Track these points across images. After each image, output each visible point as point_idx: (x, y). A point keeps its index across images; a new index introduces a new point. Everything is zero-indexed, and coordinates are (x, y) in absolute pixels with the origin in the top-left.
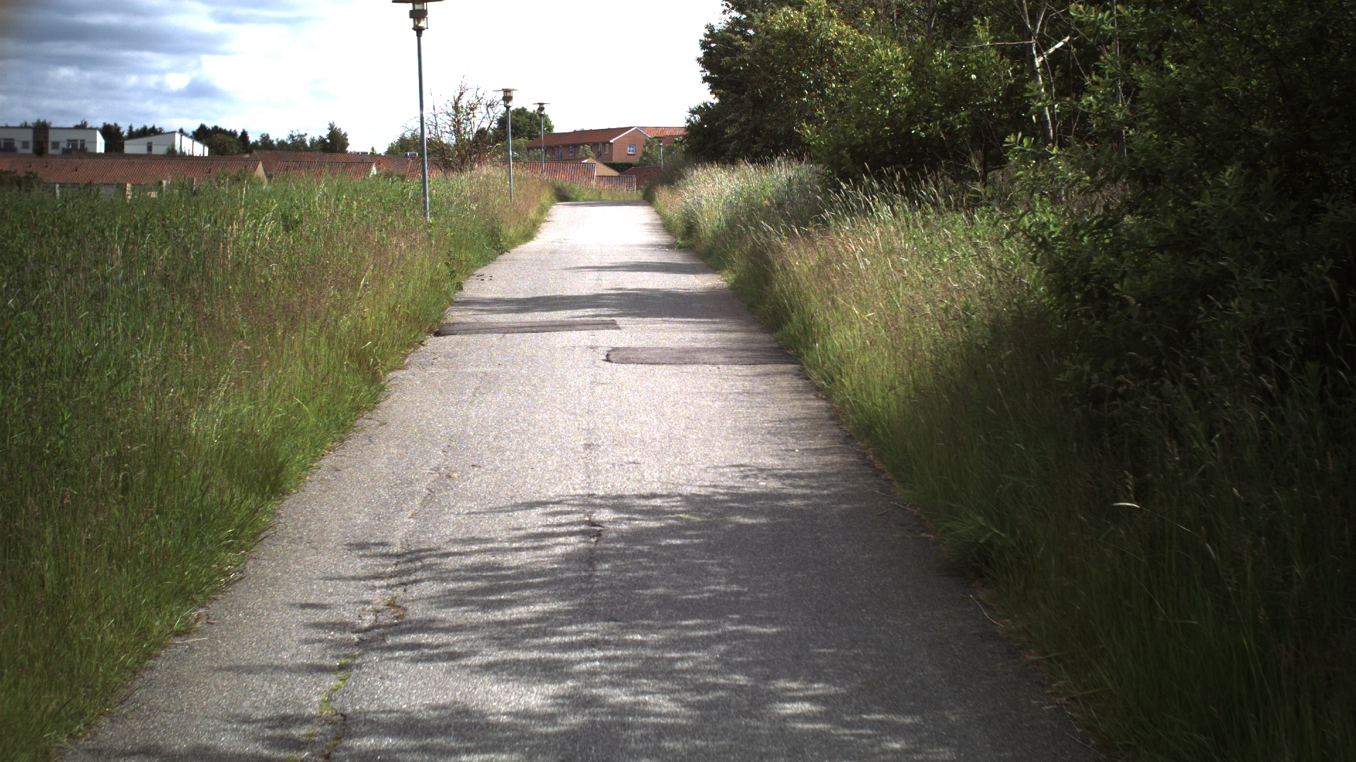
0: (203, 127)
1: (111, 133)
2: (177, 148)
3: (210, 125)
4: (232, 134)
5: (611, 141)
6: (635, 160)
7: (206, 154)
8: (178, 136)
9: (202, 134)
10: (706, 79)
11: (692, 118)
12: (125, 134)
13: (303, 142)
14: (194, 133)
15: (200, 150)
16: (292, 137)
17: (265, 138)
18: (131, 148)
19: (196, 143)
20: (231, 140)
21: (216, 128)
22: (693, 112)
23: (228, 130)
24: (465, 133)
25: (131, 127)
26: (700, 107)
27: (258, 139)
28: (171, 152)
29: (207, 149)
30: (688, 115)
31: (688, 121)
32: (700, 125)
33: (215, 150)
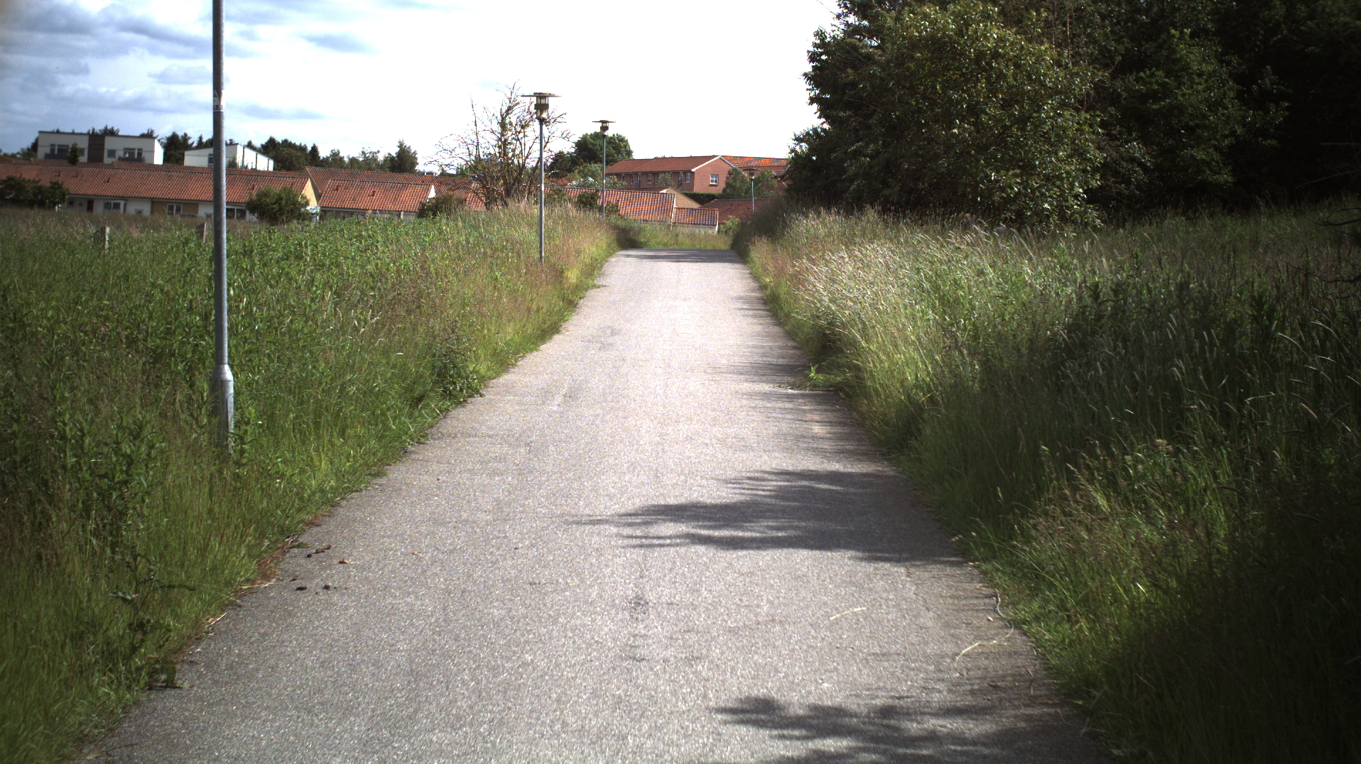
0: (272, 141)
1: (176, 147)
2: (239, 161)
3: (279, 139)
4: (302, 149)
5: (693, 170)
6: (718, 191)
7: (271, 169)
8: (240, 149)
9: (270, 148)
12: (195, 145)
13: (375, 160)
14: (263, 145)
15: (264, 164)
16: (363, 154)
17: (336, 155)
18: (191, 160)
19: (260, 157)
20: (299, 154)
21: (286, 141)
22: (800, 140)
23: (298, 144)
24: (513, 156)
25: (201, 138)
26: (808, 133)
27: (329, 154)
28: (233, 164)
29: (272, 162)
30: (792, 144)
33: (280, 165)
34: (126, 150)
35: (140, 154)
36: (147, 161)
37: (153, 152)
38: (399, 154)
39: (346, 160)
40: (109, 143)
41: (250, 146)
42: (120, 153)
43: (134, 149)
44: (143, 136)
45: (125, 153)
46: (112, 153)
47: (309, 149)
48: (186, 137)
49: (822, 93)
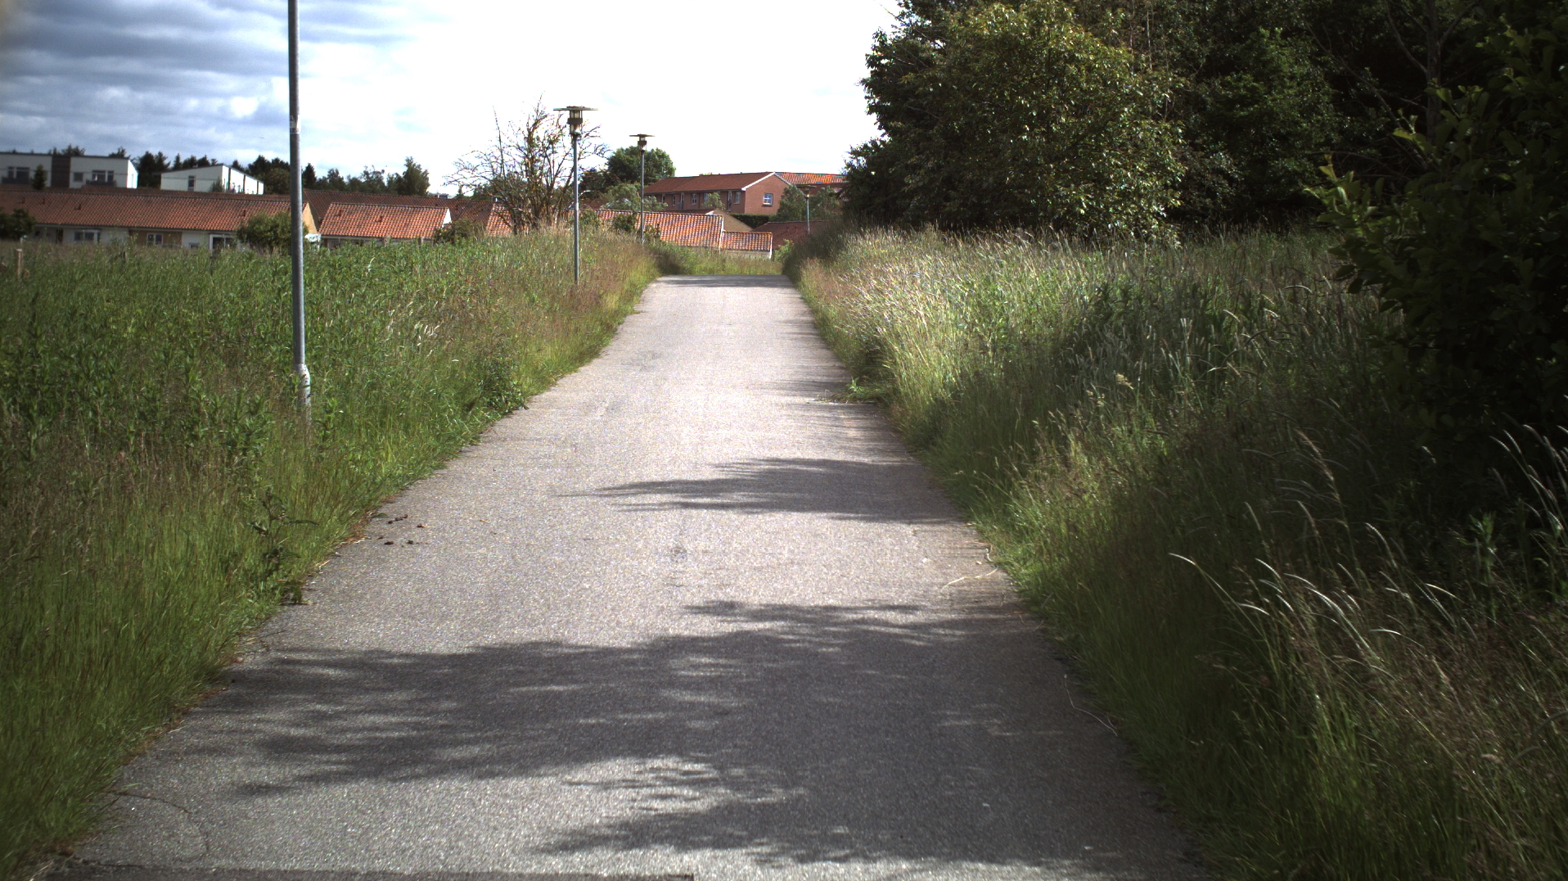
0: (261, 160)
1: (151, 167)
2: (224, 183)
3: (269, 158)
5: (744, 189)
6: (772, 212)
7: (261, 192)
8: (225, 170)
9: (259, 169)
11: (855, 162)
12: (171, 166)
13: (380, 180)
14: (250, 166)
15: (253, 187)
16: (366, 173)
17: (334, 175)
18: (168, 182)
19: (248, 178)
21: (276, 161)
22: (856, 153)
24: (541, 174)
26: (865, 146)
27: (326, 175)
28: (217, 187)
29: (261, 186)
30: (848, 157)
31: (848, 166)
32: (865, 170)
33: (272, 187)
34: (95, 172)
35: (111, 177)
36: (119, 185)
37: (126, 174)
38: (407, 174)
39: (346, 180)
40: (76, 165)
41: (236, 166)
42: (88, 177)
43: (104, 172)
44: (113, 156)
45: (94, 176)
46: (79, 176)
47: (304, 169)
48: (161, 157)
49: (882, 100)
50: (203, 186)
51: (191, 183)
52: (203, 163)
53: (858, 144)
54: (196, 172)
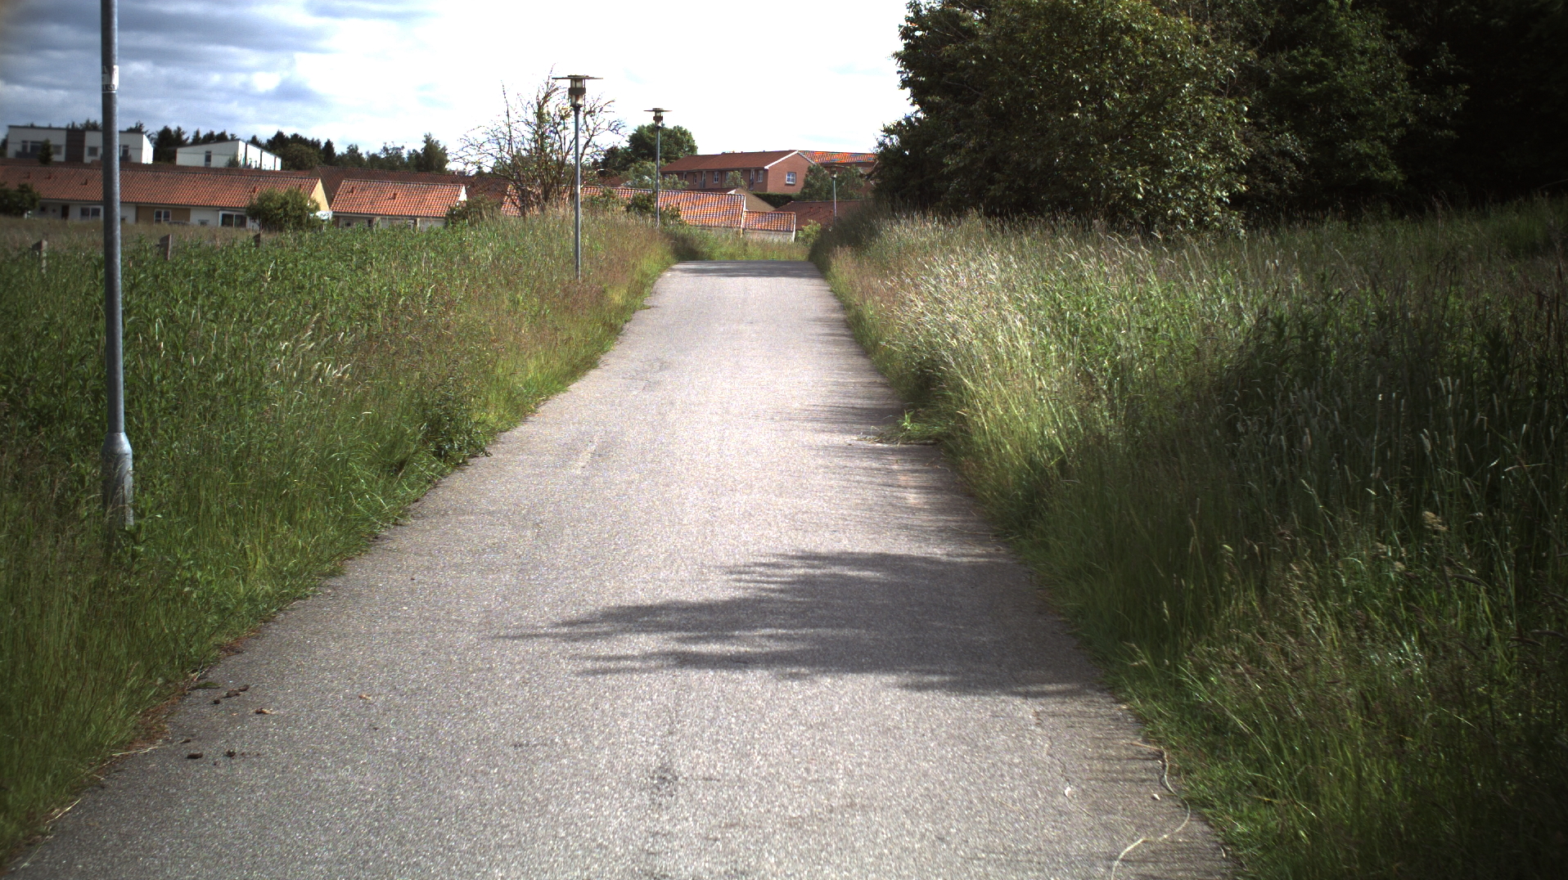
0: (280, 135)
1: (168, 142)
2: (241, 158)
3: (288, 133)
4: (315, 145)
5: (767, 167)
6: (796, 191)
7: (278, 168)
8: (242, 145)
9: (278, 144)
10: (905, 84)
11: (887, 141)
12: (190, 140)
13: (399, 157)
14: (269, 141)
15: (271, 162)
16: (385, 149)
17: (353, 151)
18: (184, 157)
19: (265, 154)
20: (311, 151)
21: (295, 136)
22: (888, 131)
23: (310, 139)
25: (197, 133)
26: (899, 123)
27: (345, 151)
28: (233, 163)
29: (279, 161)
30: (880, 135)
31: (881, 144)
32: (898, 151)
33: (289, 163)
35: (128, 153)
36: (136, 159)
37: (141, 149)
38: (425, 150)
39: (365, 156)
40: (90, 139)
41: (252, 141)
44: (131, 131)
46: (93, 151)
47: (323, 145)
48: (179, 132)
49: (916, 75)
50: (219, 161)
51: (208, 159)
52: (222, 138)
53: (891, 122)
54: (213, 147)
